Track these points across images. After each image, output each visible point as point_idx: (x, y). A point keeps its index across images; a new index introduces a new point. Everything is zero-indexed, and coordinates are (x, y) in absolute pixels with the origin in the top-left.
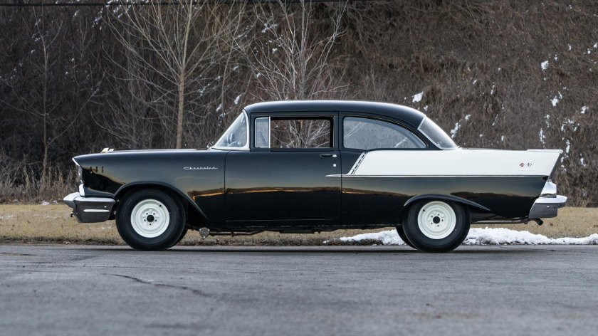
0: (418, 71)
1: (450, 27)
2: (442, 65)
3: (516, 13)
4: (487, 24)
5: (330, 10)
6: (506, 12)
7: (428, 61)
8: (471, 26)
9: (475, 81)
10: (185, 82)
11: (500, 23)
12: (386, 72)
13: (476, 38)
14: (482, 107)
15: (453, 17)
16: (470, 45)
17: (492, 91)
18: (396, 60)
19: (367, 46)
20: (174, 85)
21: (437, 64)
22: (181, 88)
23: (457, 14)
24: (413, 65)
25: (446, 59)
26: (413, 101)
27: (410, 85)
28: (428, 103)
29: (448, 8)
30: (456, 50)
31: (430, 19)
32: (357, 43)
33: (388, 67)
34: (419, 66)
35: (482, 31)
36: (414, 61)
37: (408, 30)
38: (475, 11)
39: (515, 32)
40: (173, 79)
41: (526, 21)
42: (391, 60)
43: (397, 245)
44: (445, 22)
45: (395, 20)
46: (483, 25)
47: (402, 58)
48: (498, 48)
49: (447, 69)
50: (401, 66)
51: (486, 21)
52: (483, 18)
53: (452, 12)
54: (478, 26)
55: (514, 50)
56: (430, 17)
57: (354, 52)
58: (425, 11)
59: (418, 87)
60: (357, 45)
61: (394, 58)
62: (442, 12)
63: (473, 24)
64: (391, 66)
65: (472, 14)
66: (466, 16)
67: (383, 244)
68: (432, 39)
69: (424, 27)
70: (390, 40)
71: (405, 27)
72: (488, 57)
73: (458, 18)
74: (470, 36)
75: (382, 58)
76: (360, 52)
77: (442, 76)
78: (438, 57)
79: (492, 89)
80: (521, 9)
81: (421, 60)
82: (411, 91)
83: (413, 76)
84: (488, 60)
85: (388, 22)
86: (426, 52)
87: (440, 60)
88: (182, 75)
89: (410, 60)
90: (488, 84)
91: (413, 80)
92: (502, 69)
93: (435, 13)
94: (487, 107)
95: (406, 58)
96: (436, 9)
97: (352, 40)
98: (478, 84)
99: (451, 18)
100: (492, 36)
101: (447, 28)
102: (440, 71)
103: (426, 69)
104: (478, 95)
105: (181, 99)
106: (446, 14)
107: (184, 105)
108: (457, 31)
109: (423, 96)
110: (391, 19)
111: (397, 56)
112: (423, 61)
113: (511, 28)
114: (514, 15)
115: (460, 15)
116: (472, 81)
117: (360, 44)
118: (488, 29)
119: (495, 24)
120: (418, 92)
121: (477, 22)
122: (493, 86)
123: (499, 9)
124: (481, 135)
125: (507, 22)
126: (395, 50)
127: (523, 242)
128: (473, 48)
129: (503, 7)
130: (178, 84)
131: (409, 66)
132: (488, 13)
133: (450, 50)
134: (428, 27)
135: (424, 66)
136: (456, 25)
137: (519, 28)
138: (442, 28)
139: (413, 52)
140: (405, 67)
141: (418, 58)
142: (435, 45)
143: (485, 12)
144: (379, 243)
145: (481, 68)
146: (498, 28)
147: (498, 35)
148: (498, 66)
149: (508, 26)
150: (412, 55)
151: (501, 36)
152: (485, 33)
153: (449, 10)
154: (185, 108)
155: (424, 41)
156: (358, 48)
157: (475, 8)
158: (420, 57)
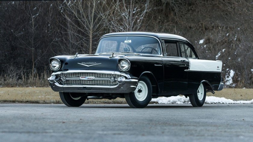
0: (202, 30)
1: (217, 10)
2: (213, 27)
3: (247, 4)
4: (234, 9)
5: (163, 2)
6: (243, 3)
7: (207, 25)
8: (227, 10)
9: (228, 34)
10: (92, 34)
11: (240, 8)
12: (188, 30)
13: (229, 15)
14: (230, 45)
15: (219, 5)
16: (226, 18)
17: (235, 38)
18: (193, 25)
19: (179, 19)
20: (87, 35)
21: (211, 26)
22: (91, 37)
23: (221, 4)
24: (200, 27)
25: (215, 24)
26: (200, 43)
27: (198, 36)
28: (206, 44)
29: (216, 2)
30: (220, 20)
31: (209, 7)
32: (175, 17)
33: (189, 28)
34: (203, 27)
35: (232, 12)
36: (200, 25)
37: (198, 11)
38: (229, 3)
39: (246, 12)
40: (87, 33)
41: (252, 7)
42: (191, 25)
43: (165, 104)
44: (215, 8)
45: (193, 7)
46: (232, 9)
47: (195, 24)
48: (239, 20)
49: (215, 29)
50: (194, 27)
51: (233, 8)
52: (232, 6)
53: (218, 3)
54: (230, 10)
55: (246, 20)
56: (208, 6)
57: (174, 21)
58: (206, 3)
59: (202, 37)
60: (175, 18)
61: (192, 24)
62: (214, 3)
63: (228, 9)
64: (190, 27)
65: (227, 4)
66: (225, 5)
67: (158, 103)
68: (209, 16)
69: (206, 10)
70: (190, 16)
71: (197, 10)
72: (234, 24)
73: (221, 6)
74: (226, 14)
75: (187, 24)
76: (176, 21)
77: (213, 32)
78: (211, 23)
79: (235, 37)
80: (250, 2)
81: (203, 25)
82: (198, 38)
83: (200, 32)
84: (234, 25)
85: (190, 8)
86: (206, 21)
87: (212, 25)
88: (91, 31)
89: (199, 25)
90: (234, 35)
91: (200, 33)
92: (240, 29)
93: (211, 4)
94: (233, 46)
95: (197, 24)
96: (212, 2)
97: (173, 16)
98: (229, 35)
99: (218, 6)
100: (236, 14)
101: (216, 10)
102: (212, 30)
103: (206, 29)
104: (229, 40)
105: (91, 42)
106: (216, 4)
107: (92, 44)
108: (220, 12)
109: (204, 41)
110: (191, 6)
111: (193, 23)
112: (205, 25)
113: (245, 10)
114: (246, 5)
115: (222, 5)
116: (227, 34)
117: (177, 18)
118: (234, 11)
119: (238, 9)
120: (202, 39)
121: (230, 8)
122: (236, 36)
123: (240, 2)
124: (229, 58)
125: (243, 8)
126: (192, 21)
127: (222, 103)
128: (227, 19)
129: (242, 1)
130: (89, 35)
131: (198, 27)
132: (235, 4)
133: (216, 20)
134: (207, 10)
135: (205, 27)
136: (220, 9)
137: (249, 10)
138: (214, 11)
139: (200, 21)
140: (196, 28)
141: (202, 24)
142: (210, 18)
143: (234, 3)
144: (157, 103)
145: (230, 28)
146: (239, 11)
147: (239, 13)
148: (238, 27)
149: (244, 10)
150: (200, 23)
151: (240, 14)
152: (233, 12)
153: (217, 2)
154: (92, 46)
155: (205, 16)
156: (175, 20)
157: (229, 2)
158: (203, 24)
